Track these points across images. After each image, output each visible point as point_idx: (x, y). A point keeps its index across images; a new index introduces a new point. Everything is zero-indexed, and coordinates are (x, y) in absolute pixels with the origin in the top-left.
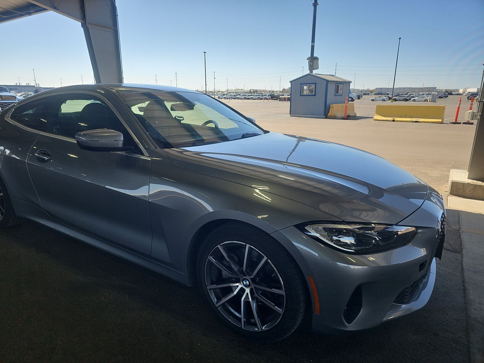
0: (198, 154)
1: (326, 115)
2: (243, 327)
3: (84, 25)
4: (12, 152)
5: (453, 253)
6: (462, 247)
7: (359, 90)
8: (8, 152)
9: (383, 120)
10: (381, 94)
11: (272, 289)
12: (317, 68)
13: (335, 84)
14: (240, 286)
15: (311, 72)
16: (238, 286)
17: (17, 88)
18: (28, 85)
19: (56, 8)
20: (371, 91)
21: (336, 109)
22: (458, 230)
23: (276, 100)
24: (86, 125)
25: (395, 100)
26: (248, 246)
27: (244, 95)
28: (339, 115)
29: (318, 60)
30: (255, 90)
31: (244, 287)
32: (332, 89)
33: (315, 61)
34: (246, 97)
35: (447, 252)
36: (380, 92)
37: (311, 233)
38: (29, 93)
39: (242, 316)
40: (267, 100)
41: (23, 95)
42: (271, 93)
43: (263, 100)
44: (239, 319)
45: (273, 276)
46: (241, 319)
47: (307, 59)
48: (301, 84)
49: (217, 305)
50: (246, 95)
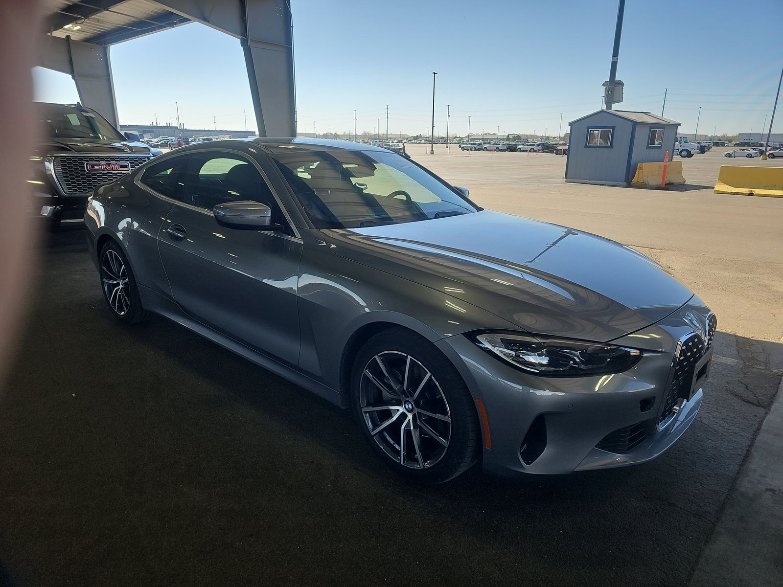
0: (369, 238)
1: (629, 181)
2: (402, 463)
3: (244, 43)
4: (140, 226)
5: (755, 407)
6: (774, 399)
7: (706, 136)
8: (136, 225)
9: (731, 193)
10: (748, 144)
11: (436, 414)
12: (621, 100)
13: (649, 128)
14: (401, 409)
15: (609, 106)
16: (398, 410)
17: (153, 130)
18: (168, 126)
19: (206, 18)
20: (730, 138)
21: (648, 171)
22: (779, 376)
23: (550, 154)
24: (238, 194)
25: (773, 156)
26: (409, 357)
27: (495, 144)
28: (652, 181)
29: (623, 86)
30: (516, 136)
31: (407, 413)
32: (642, 136)
33: (617, 88)
34: (498, 148)
35: (744, 405)
36: (747, 141)
37: (483, 344)
38: (169, 138)
39: (401, 448)
40: (534, 153)
41: (161, 141)
42: (543, 141)
43: (526, 153)
44: (398, 453)
45: (437, 397)
46: (399, 452)
47: (603, 85)
48: (588, 128)
49: (373, 433)
50: (499, 144)
